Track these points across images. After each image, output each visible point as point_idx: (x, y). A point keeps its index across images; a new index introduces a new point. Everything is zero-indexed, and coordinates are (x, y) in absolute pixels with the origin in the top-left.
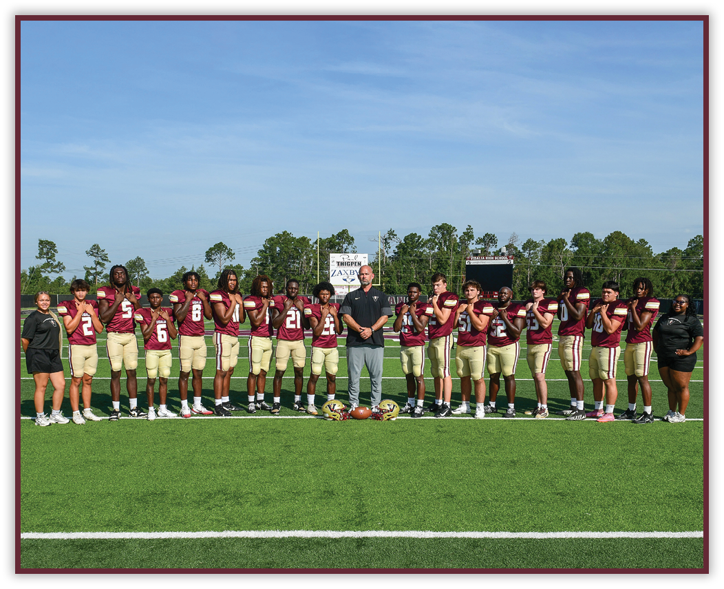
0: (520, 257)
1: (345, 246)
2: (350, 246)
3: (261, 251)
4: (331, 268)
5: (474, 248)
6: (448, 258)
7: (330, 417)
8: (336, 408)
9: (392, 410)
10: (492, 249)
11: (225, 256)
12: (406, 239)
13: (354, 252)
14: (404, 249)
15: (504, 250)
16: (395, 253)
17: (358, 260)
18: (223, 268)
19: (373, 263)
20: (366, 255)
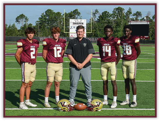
0: (151, 21)
1: (76, 16)
2: (79, 16)
3: (40, 18)
4: (70, 25)
5: (132, 18)
6: (121, 22)
7: (61, 110)
8: (65, 104)
9: (98, 106)
10: (139, 18)
11: (24, 20)
12: (103, 13)
13: (81, 19)
14: (102, 18)
15: (145, 18)
16: (98, 20)
17: (82, 22)
18: (23, 25)
19: (88, 23)
20: (86, 20)
